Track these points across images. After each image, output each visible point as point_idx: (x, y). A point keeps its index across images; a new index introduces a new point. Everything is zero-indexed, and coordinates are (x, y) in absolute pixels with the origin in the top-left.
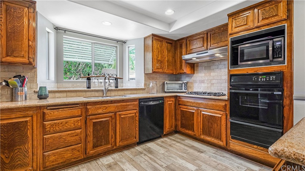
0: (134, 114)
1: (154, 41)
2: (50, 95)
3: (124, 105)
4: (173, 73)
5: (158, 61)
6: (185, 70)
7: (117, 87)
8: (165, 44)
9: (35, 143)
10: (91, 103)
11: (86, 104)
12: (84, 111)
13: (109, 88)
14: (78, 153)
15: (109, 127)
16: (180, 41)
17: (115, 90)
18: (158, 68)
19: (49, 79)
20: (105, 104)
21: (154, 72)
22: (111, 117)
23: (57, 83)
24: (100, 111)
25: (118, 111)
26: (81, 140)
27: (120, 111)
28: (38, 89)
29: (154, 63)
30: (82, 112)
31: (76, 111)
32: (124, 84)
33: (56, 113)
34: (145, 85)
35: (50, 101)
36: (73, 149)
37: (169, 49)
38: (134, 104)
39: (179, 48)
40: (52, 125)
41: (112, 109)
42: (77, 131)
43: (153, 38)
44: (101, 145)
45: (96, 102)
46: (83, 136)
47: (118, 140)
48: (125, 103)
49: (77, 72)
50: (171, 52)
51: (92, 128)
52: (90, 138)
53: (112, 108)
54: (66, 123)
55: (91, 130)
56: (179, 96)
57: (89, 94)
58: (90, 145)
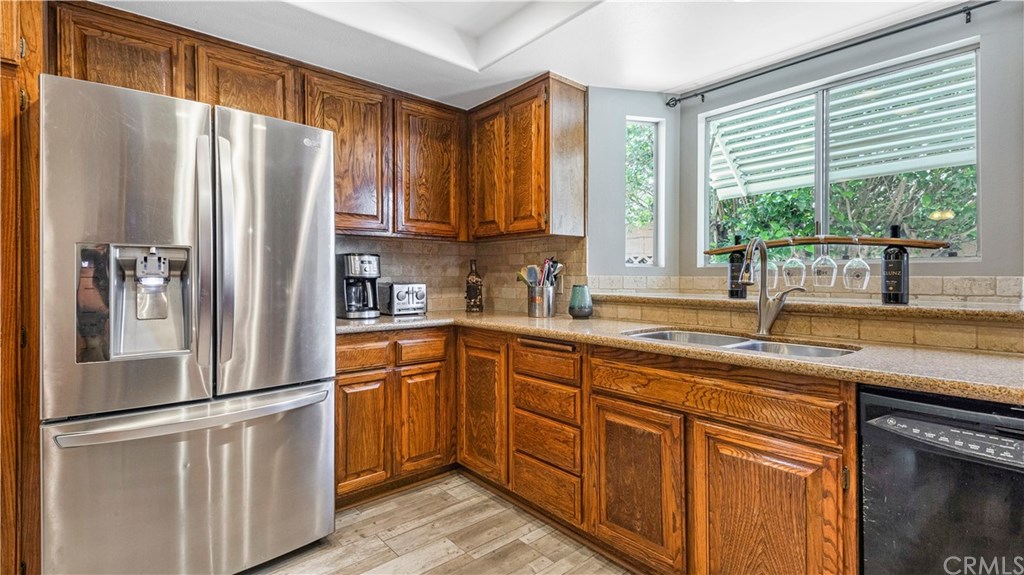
3: (731, 394)
10: (605, 350)
14: (569, 502)
20: (644, 365)
22: (667, 427)
24: (626, 387)
25: (699, 412)
27: (709, 419)
31: (565, 367)
36: (559, 481)
41: (671, 393)
44: (630, 527)
45: (620, 349)
48: (741, 382)
51: (604, 439)
53: (671, 388)
55: (603, 449)
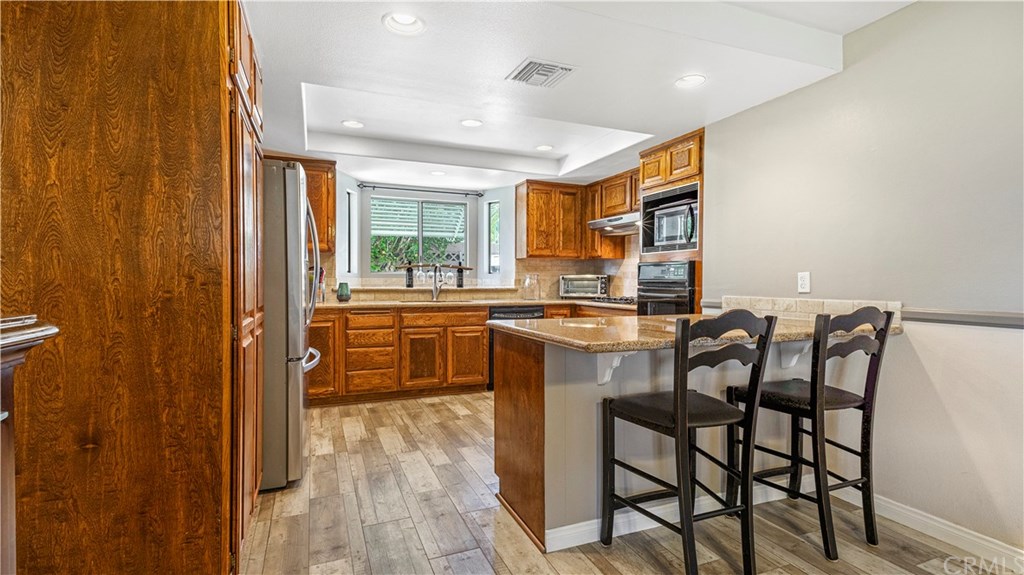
0: (479, 334)
1: (531, 194)
2: (353, 296)
3: (460, 316)
4: (578, 257)
5: (540, 233)
6: (599, 250)
7: (460, 285)
8: (557, 198)
9: (337, 356)
10: (407, 310)
11: (400, 310)
12: (397, 319)
13: (443, 288)
14: (389, 381)
15: (434, 348)
16: (593, 189)
17: (454, 291)
18: (541, 249)
19: (349, 271)
21: (531, 256)
22: (438, 333)
23: (362, 277)
24: (421, 322)
25: (450, 324)
26: (393, 363)
27: (453, 326)
28: (337, 287)
29: (531, 237)
30: (394, 322)
31: (387, 320)
32: (479, 281)
33: (360, 320)
34: (518, 281)
35: (351, 304)
36: (382, 374)
37: (567, 207)
38: (479, 316)
39: (590, 204)
40: (356, 336)
41: (440, 321)
42: (388, 348)
43: (528, 187)
44: (422, 376)
46: (396, 357)
47: (450, 373)
49: (397, 255)
50: (573, 213)
51: (408, 347)
52: (407, 363)
53: (440, 319)
54: (374, 335)
55: (408, 351)
56: (580, 306)
57: (408, 296)
58: (406, 373)
